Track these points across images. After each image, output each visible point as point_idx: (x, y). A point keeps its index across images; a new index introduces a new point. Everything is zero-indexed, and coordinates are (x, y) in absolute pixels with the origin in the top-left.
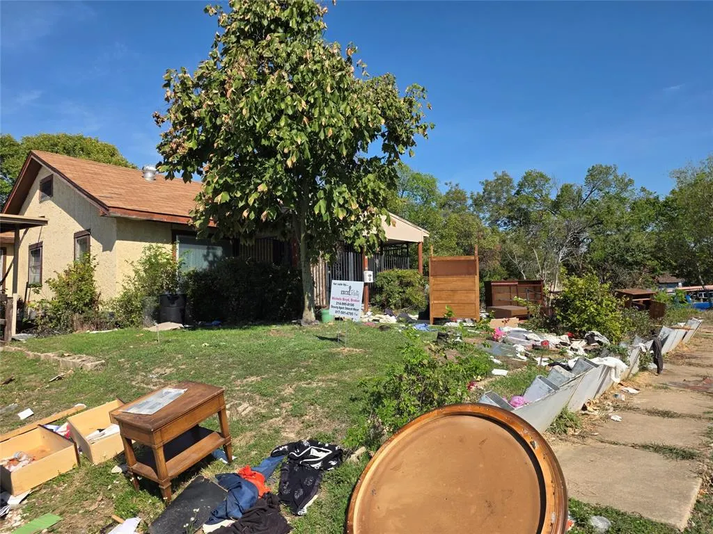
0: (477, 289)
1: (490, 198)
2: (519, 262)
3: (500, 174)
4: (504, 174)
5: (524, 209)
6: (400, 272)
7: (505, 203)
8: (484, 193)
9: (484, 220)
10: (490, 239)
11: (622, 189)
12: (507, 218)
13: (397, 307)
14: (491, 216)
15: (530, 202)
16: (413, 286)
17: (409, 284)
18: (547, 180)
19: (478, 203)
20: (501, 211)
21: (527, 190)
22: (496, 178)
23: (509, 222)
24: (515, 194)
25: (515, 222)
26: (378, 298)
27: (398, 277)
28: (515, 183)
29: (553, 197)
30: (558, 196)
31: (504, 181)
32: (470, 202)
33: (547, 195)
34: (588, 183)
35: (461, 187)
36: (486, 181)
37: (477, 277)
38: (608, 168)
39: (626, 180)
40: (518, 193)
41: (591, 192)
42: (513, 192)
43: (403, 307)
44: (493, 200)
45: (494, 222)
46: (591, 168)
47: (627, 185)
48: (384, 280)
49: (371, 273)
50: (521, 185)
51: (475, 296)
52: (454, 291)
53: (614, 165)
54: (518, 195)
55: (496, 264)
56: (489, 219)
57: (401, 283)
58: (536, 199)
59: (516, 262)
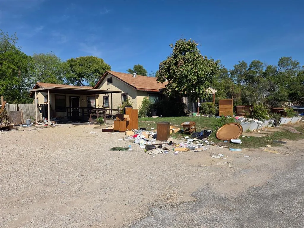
0: (232, 108)
1: (238, 72)
2: (248, 98)
3: (241, 62)
4: (243, 62)
5: (251, 76)
6: (208, 103)
7: (244, 74)
8: (235, 70)
9: (235, 81)
10: (237, 89)
11: (294, 66)
12: (245, 80)
13: (208, 114)
14: (238, 79)
15: (254, 73)
16: (212, 107)
17: (211, 107)
18: (262, 64)
19: (232, 74)
20: (242, 77)
21: (253, 68)
22: (239, 64)
23: (245, 81)
24: (248, 70)
25: (248, 81)
26: (202, 111)
27: (208, 105)
28: (248, 66)
29: (264, 71)
30: (266, 71)
31: (243, 65)
32: (229, 73)
33: (261, 70)
34: (279, 65)
35: (225, 67)
36: (236, 65)
37: (232, 105)
38: (288, 58)
39: (296, 63)
40: (249, 69)
41: (281, 68)
42: (247, 69)
43: (209, 113)
44: (239, 73)
45: (239, 81)
46: (281, 58)
47: (296, 65)
48: (204, 106)
49: (200, 103)
50: (251, 66)
51: (232, 110)
52: (226, 109)
53: (291, 57)
54: (249, 70)
55: (239, 98)
56: (237, 80)
57: (209, 106)
58: (257, 72)
59: (247, 98)
